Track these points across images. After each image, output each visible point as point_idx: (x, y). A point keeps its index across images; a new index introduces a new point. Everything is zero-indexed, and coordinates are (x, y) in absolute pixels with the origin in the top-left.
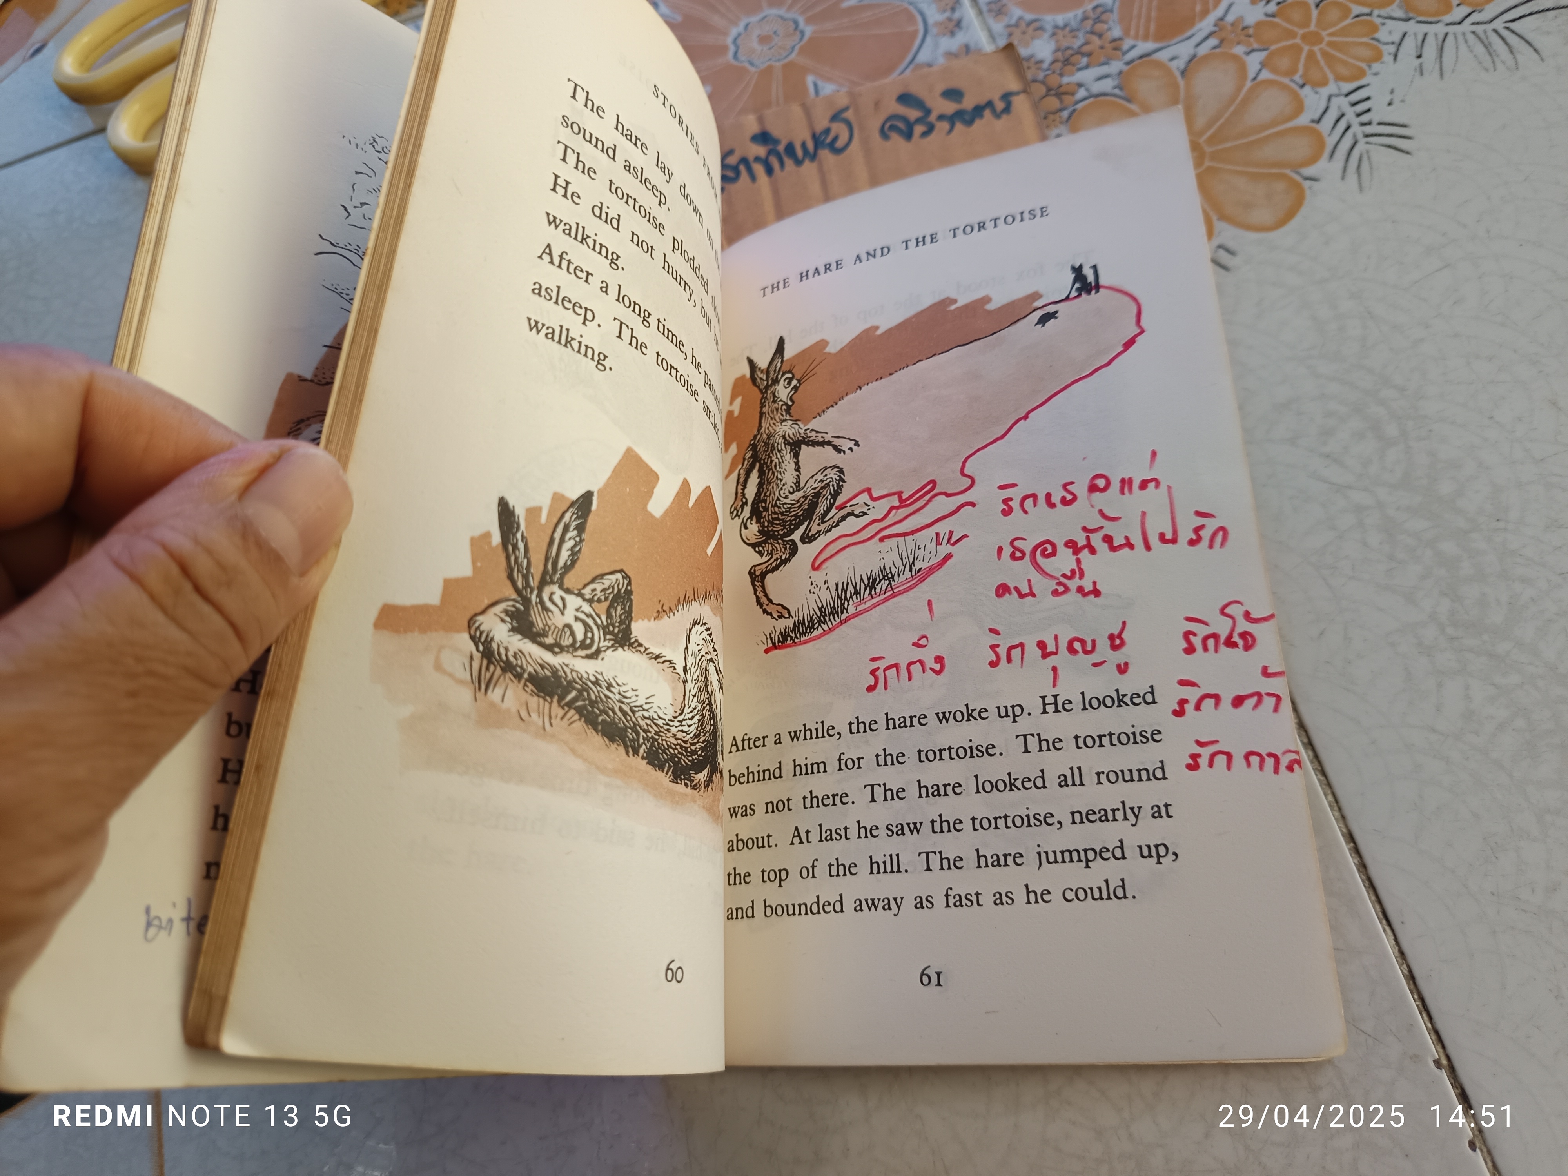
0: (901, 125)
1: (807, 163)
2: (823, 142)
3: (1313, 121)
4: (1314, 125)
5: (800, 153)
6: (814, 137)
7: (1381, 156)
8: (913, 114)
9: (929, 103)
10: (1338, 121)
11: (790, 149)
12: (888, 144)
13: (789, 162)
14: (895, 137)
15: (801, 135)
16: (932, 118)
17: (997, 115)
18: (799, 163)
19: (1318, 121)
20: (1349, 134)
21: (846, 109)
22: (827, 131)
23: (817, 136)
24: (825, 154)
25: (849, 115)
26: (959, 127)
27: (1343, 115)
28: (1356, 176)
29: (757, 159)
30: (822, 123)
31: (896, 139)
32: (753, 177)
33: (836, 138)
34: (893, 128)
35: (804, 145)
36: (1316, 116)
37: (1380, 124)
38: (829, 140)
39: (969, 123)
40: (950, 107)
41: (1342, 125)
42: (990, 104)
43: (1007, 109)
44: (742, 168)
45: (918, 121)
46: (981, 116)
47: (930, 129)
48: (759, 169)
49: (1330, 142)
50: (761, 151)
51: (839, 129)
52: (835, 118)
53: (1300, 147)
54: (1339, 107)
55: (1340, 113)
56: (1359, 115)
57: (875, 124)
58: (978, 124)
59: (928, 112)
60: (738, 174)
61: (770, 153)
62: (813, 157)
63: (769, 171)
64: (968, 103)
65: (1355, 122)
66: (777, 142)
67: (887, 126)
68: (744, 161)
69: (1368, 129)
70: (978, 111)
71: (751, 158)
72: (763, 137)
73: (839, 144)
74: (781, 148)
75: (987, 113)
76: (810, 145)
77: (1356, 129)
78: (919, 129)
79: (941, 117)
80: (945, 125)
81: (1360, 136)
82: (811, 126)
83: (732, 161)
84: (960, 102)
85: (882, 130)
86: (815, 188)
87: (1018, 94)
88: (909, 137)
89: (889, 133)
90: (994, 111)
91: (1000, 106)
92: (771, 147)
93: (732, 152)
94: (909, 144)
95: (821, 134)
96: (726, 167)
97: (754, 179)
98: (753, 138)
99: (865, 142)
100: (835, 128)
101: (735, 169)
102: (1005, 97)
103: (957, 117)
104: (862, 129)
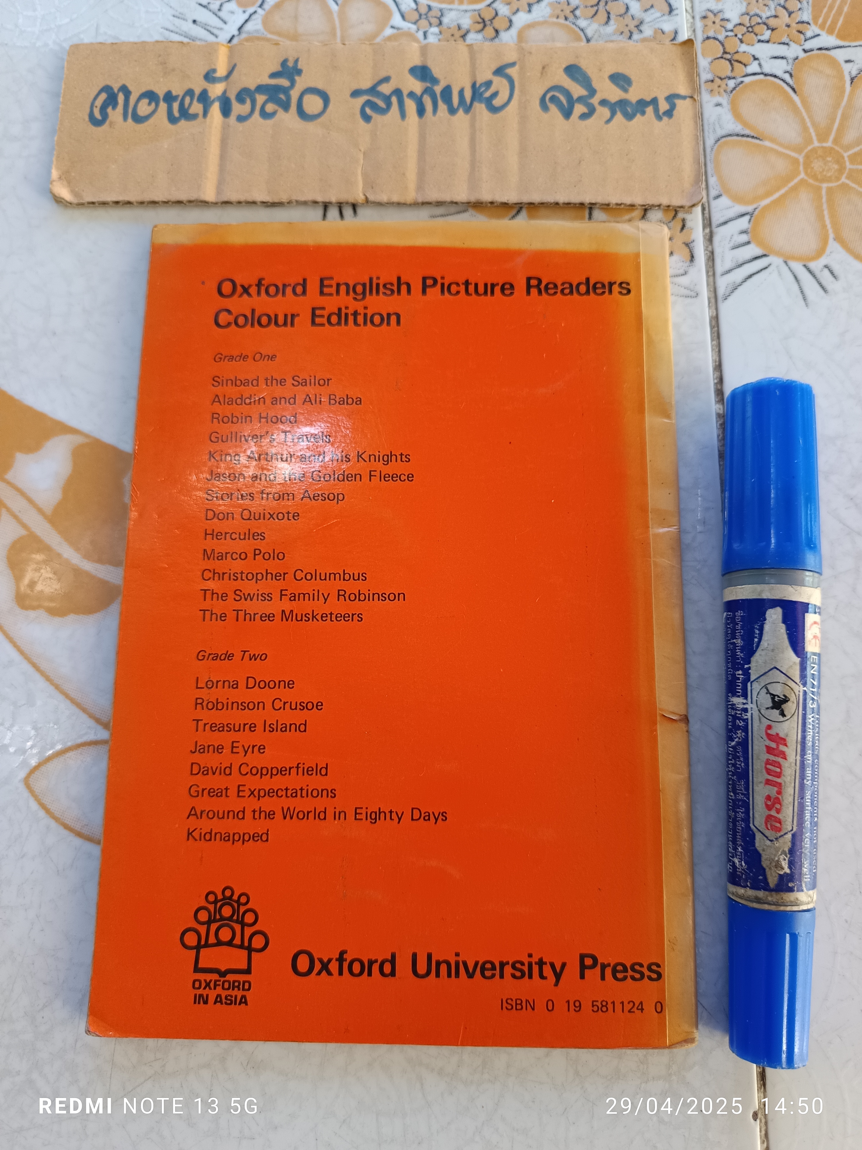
0: (562, 98)
1: (461, 112)
2: (481, 94)
5: (455, 101)
6: (474, 85)
8: (577, 91)
9: (595, 84)
11: (447, 92)
12: (545, 116)
13: (442, 107)
14: (553, 108)
15: (461, 81)
16: (595, 101)
17: (659, 116)
18: (452, 110)
21: (513, 65)
22: (488, 84)
23: (477, 86)
24: (480, 109)
25: (514, 72)
26: (619, 117)
29: (411, 94)
30: (485, 74)
31: (555, 115)
33: (495, 94)
34: (553, 99)
35: (461, 92)
38: (487, 94)
39: (630, 116)
40: (614, 94)
42: (654, 101)
43: (669, 113)
44: (394, 99)
45: (581, 99)
46: (643, 113)
47: (590, 113)
48: (411, 106)
50: (417, 86)
51: (500, 84)
52: (499, 71)
57: (537, 91)
58: (638, 120)
59: (592, 92)
60: (389, 105)
61: (426, 91)
62: (468, 108)
63: (421, 113)
64: (633, 95)
66: (436, 82)
67: (548, 96)
68: (398, 92)
70: (642, 105)
71: (405, 93)
72: (423, 73)
73: (497, 102)
74: (438, 89)
75: (650, 110)
76: (468, 95)
78: (579, 109)
79: (604, 102)
80: (606, 112)
82: (473, 73)
83: (386, 89)
84: (626, 91)
85: (543, 100)
86: (463, 145)
87: (684, 98)
88: (567, 114)
89: (549, 104)
90: (656, 110)
91: (664, 106)
92: (429, 85)
93: (386, 79)
94: (565, 121)
95: (481, 85)
96: (379, 94)
97: (403, 115)
98: (412, 71)
99: (523, 108)
100: (497, 83)
101: (388, 99)
102: (671, 98)
103: (620, 106)
104: (523, 92)
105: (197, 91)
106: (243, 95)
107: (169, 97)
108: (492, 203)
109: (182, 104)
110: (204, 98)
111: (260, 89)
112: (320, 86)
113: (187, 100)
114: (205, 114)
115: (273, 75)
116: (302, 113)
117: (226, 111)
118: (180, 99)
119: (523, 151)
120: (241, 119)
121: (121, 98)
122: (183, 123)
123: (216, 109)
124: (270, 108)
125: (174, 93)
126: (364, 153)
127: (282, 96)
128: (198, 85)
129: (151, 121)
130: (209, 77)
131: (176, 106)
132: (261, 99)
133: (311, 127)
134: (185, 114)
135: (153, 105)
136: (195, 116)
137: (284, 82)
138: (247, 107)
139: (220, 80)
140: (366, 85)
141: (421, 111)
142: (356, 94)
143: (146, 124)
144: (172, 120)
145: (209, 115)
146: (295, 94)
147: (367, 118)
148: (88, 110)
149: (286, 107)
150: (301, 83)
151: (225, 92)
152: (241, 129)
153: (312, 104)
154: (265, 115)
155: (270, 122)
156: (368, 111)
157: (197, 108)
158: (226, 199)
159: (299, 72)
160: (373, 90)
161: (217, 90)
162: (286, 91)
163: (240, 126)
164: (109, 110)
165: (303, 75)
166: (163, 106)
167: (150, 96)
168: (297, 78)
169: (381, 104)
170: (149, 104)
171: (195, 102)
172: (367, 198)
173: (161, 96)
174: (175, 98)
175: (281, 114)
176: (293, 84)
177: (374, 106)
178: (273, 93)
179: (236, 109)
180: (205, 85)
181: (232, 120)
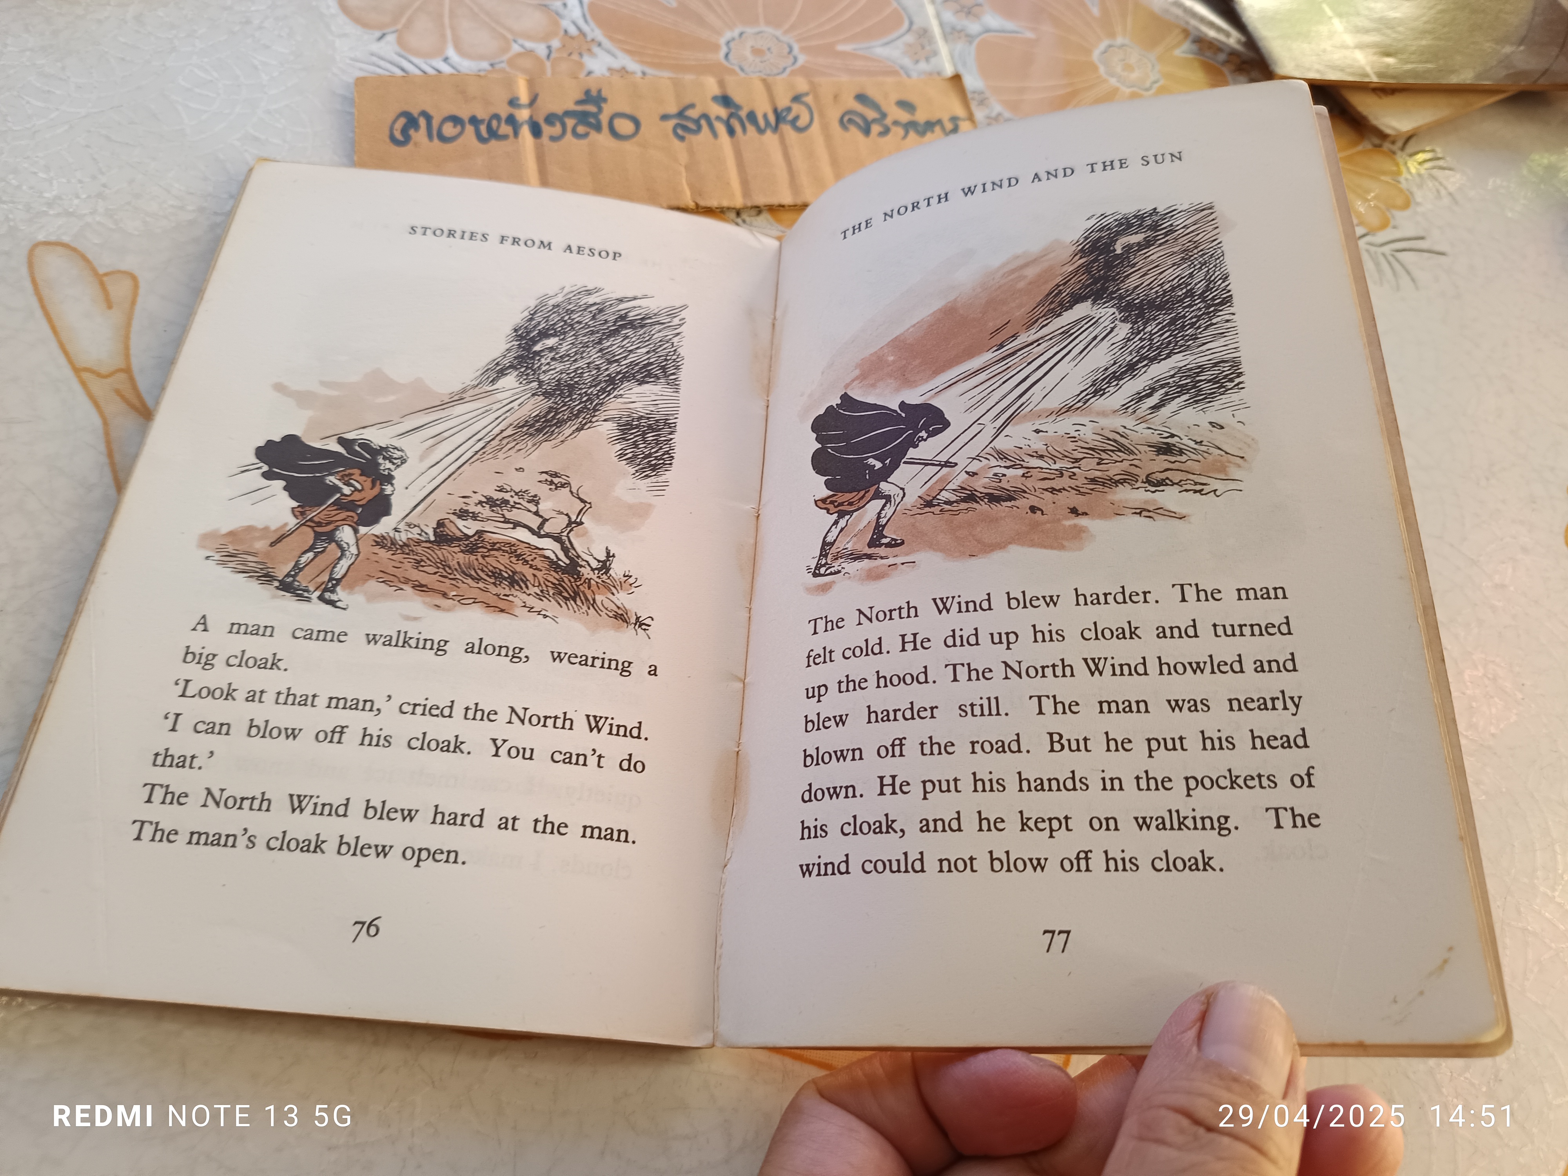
0: (859, 120)
1: (769, 133)
2: (784, 118)
5: (762, 123)
6: (775, 111)
8: (871, 114)
9: (885, 107)
11: (752, 116)
12: (847, 135)
13: (750, 128)
14: (853, 129)
15: (763, 108)
16: (888, 121)
17: (947, 133)
18: (761, 131)
21: (808, 94)
22: (789, 109)
23: (779, 110)
24: (786, 129)
25: (809, 99)
26: (912, 135)
29: (718, 118)
30: (783, 102)
31: (855, 133)
32: (715, 134)
33: (797, 118)
34: (850, 121)
35: (765, 116)
38: (790, 117)
39: (922, 134)
40: (904, 116)
42: (939, 122)
43: (955, 131)
44: (703, 122)
45: (874, 121)
46: (933, 131)
47: (886, 131)
48: (721, 128)
50: (723, 112)
51: (800, 110)
52: (796, 99)
57: (834, 115)
58: (929, 135)
59: (884, 115)
60: (699, 128)
61: (731, 115)
62: (775, 129)
64: (921, 117)
66: (738, 107)
67: (846, 119)
68: (705, 116)
70: (930, 126)
71: (713, 117)
72: (725, 100)
73: (801, 123)
74: (743, 114)
75: (937, 129)
76: (772, 118)
78: (876, 129)
79: (896, 123)
80: (900, 131)
82: (773, 99)
83: (693, 113)
84: (913, 114)
85: (841, 121)
86: (778, 159)
87: (964, 120)
88: (866, 133)
89: (848, 125)
90: (943, 128)
91: (948, 126)
92: (733, 111)
93: (692, 106)
94: (866, 139)
95: (782, 111)
96: (687, 118)
97: (715, 136)
98: (715, 99)
99: (825, 128)
100: (796, 108)
101: (697, 122)
102: (954, 119)
103: (911, 126)
104: (822, 115)
105: (504, 116)
106: (551, 119)
107: (474, 121)
109: (489, 128)
110: (511, 120)
111: (567, 113)
112: (627, 110)
113: (495, 123)
114: (516, 135)
115: (577, 103)
116: (615, 134)
117: (537, 133)
118: (486, 122)
120: (554, 139)
121: (422, 122)
122: (493, 143)
123: (525, 131)
124: (581, 129)
125: (479, 117)
126: (685, 167)
127: (592, 120)
128: (504, 111)
129: (460, 141)
130: (513, 102)
131: (483, 128)
132: (570, 122)
133: (627, 146)
134: (495, 135)
135: (459, 128)
136: (505, 137)
137: (592, 108)
138: (557, 129)
139: (524, 106)
140: (673, 109)
141: (731, 132)
142: (665, 117)
143: (455, 144)
144: (482, 140)
145: (520, 136)
146: (604, 118)
147: (682, 138)
148: (387, 133)
149: (597, 129)
150: (607, 111)
151: (531, 117)
152: (556, 148)
153: (624, 126)
154: (577, 136)
155: (584, 142)
156: (680, 132)
157: (505, 129)
159: (604, 99)
160: (681, 114)
161: (523, 114)
162: (596, 115)
163: (554, 146)
164: (412, 132)
165: (608, 102)
166: (470, 129)
167: (455, 120)
168: (603, 105)
169: (692, 126)
170: (455, 126)
171: (503, 125)
172: (696, 203)
173: (467, 121)
174: (482, 121)
175: (593, 135)
176: (600, 110)
177: (685, 128)
178: (583, 117)
179: (547, 130)
180: (511, 110)
181: (545, 139)
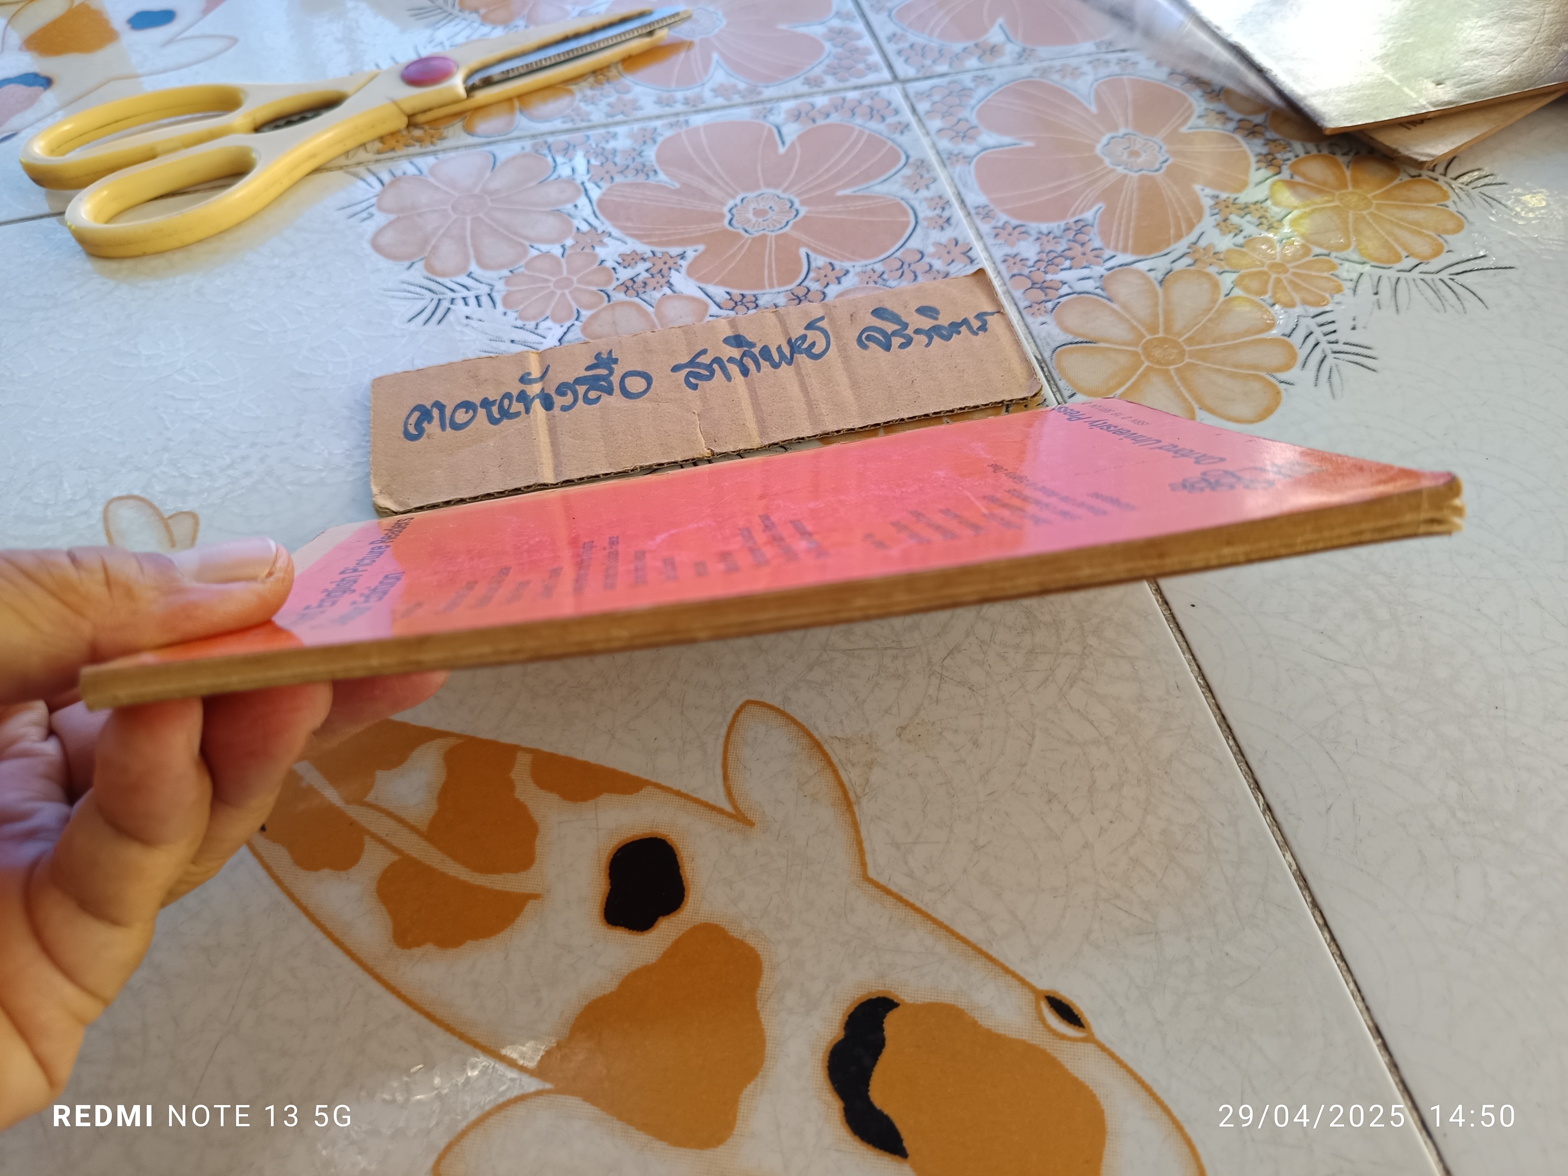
0: (878, 336)
1: (784, 364)
2: (799, 347)
3: (1284, 335)
4: (1285, 338)
5: (776, 357)
6: (789, 342)
7: (1349, 370)
8: (890, 327)
9: (905, 319)
10: (1307, 337)
11: (765, 352)
12: (867, 352)
13: (764, 364)
14: (871, 344)
15: (776, 340)
16: (909, 331)
17: (975, 334)
18: (775, 365)
19: (1289, 336)
20: (1319, 349)
21: (822, 318)
22: (804, 338)
23: (794, 340)
24: (801, 358)
25: (825, 324)
26: (936, 340)
27: (1311, 333)
28: (1328, 385)
29: (731, 360)
30: (797, 331)
31: (875, 349)
32: (727, 374)
33: (813, 344)
34: (868, 338)
35: (779, 349)
36: (1288, 331)
37: (1345, 344)
38: (805, 346)
39: (948, 338)
40: (927, 323)
41: (1311, 341)
42: (965, 322)
43: (983, 328)
44: (715, 366)
45: (894, 333)
46: (959, 332)
47: (908, 342)
48: (734, 369)
49: (1302, 354)
50: (736, 353)
51: (815, 336)
52: (810, 326)
53: (1276, 357)
54: (1307, 326)
55: (1309, 332)
56: (1325, 335)
57: (852, 334)
58: (956, 339)
59: (905, 326)
60: (712, 373)
61: (744, 355)
62: (790, 362)
63: (745, 372)
64: (944, 320)
65: (1323, 340)
66: (752, 345)
67: (864, 336)
68: (717, 360)
69: (1335, 347)
70: (955, 327)
71: (725, 359)
72: (737, 341)
73: (816, 350)
74: (756, 351)
75: (963, 329)
76: (786, 350)
77: (1324, 345)
78: (896, 341)
79: (917, 331)
80: (924, 339)
81: (1329, 352)
82: (785, 330)
83: (705, 359)
84: (936, 319)
85: (859, 340)
86: (795, 390)
87: (992, 314)
88: (887, 347)
89: (866, 342)
90: (970, 328)
91: (975, 324)
92: (746, 349)
93: (704, 352)
94: (887, 353)
95: (796, 340)
96: (699, 365)
97: (729, 378)
98: (726, 341)
99: (843, 350)
100: (812, 335)
101: (709, 367)
102: (980, 316)
103: (935, 332)
104: (838, 338)
105: (515, 394)
106: (561, 390)
107: (486, 403)
108: (838, 432)
109: (501, 407)
110: (522, 397)
111: (578, 381)
112: (639, 368)
113: (506, 402)
114: (527, 411)
115: (588, 368)
116: (626, 393)
117: (548, 404)
118: (498, 402)
119: (855, 385)
120: (564, 409)
121: (435, 413)
122: (505, 421)
123: (537, 405)
124: (592, 395)
125: (491, 399)
126: (698, 415)
127: (603, 383)
128: (515, 389)
129: (472, 425)
130: (524, 379)
131: (495, 409)
132: (581, 389)
133: (639, 403)
134: (506, 414)
135: (471, 413)
136: (517, 414)
137: (604, 372)
138: (569, 398)
139: (535, 381)
140: (686, 360)
142: (676, 369)
143: (466, 429)
144: (493, 421)
145: (532, 411)
146: (615, 379)
147: (693, 387)
148: (402, 429)
149: (610, 391)
150: (619, 371)
151: (543, 389)
152: (567, 416)
153: (636, 384)
154: (588, 401)
155: (595, 406)
156: (692, 380)
157: (517, 407)
158: (566, 479)
159: (616, 361)
160: (692, 363)
161: (535, 389)
162: (606, 378)
163: (566, 415)
164: (425, 424)
165: (619, 362)
166: (482, 412)
167: (467, 405)
168: (614, 366)
169: (704, 372)
170: (467, 412)
171: (514, 402)
172: (712, 451)
173: (479, 405)
174: (494, 403)
175: (605, 398)
176: (611, 372)
177: (697, 376)
178: (593, 382)
179: (559, 401)
180: (522, 387)
181: (556, 410)
